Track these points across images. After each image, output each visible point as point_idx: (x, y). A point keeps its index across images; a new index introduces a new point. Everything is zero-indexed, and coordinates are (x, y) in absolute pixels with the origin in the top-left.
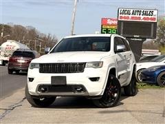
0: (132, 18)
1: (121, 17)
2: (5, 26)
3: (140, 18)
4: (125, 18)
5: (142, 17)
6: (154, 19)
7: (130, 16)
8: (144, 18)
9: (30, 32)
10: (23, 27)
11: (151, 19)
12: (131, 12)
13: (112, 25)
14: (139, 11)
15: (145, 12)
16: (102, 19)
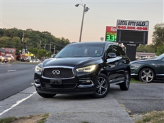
0: (128, 28)
1: (119, 27)
3: (134, 28)
4: (122, 27)
5: (136, 27)
6: (146, 29)
7: (127, 26)
8: (138, 28)
11: (144, 29)
12: (128, 23)
13: (115, 32)
14: (134, 22)
15: (139, 23)
16: (107, 27)
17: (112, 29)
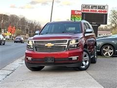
2: (4, 15)
3: (96, 11)
4: (86, 11)
6: (106, 11)
7: (90, 10)
8: (99, 11)
9: (21, 19)
10: (17, 16)
12: (90, 7)
14: (95, 6)
15: (100, 7)
16: (72, 11)
17: (76, 13)
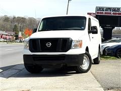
1: (98, 13)
2: (22, 18)
3: (110, 13)
4: (100, 13)
7: (104, 12)
8: (113, 14)
11: (118, 14)
12: (105, 9)
14: (110, 9)
15: (114, 9)
